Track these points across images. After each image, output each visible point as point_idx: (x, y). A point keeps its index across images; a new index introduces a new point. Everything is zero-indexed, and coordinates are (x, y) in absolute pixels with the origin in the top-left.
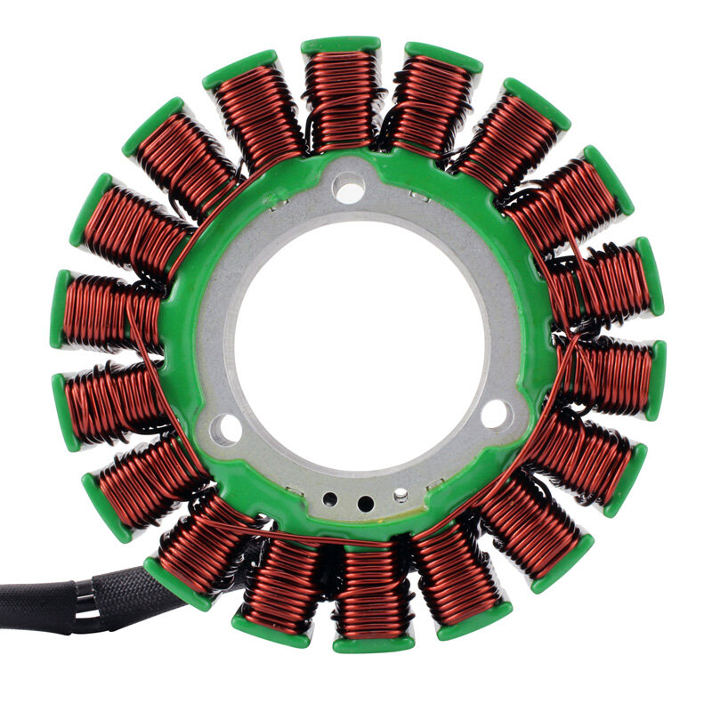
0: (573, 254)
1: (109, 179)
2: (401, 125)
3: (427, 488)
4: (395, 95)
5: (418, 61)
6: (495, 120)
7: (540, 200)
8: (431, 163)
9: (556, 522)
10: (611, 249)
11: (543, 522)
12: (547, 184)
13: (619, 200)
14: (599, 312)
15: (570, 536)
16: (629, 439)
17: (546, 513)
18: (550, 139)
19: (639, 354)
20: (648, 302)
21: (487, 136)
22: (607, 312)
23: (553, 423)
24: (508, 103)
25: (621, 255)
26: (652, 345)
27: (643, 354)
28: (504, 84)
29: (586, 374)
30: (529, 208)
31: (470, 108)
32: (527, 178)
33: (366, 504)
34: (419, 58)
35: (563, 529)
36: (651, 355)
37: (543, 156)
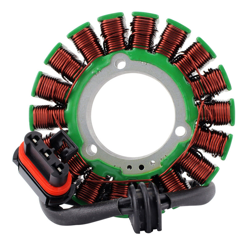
0: (197, 74)
1: (41, 73)
2: (134, 40)
3: (161, 159)
4: (131, 30)
5: (137, 18)
6: (165, 33)
7: (184, 58)
8: (146, 51)
9: (205, 164)
10: (211, 71)
11: (201, 165)
12: (186, 52)
13: (211, 54)
14: (209, 92)
15: (211, 168)
16: (226, 133)
17: (202, 162)
18: (185, 37)
20: (225, 86)
21: (163, 39)
22: (212, 92)
23: (200, 132)
24: (169, 27)
25: (214, 72)
26: (229, 100)
27: (226, 104)
28: (167, 21)
29: (208, 113)
30: (181, 61)
31: (157, 31)
32: (179, 51)
33: (141, 167)
34: (137, 17)
35: (208, 166)
36: (229, 104)
37: (183, 43)
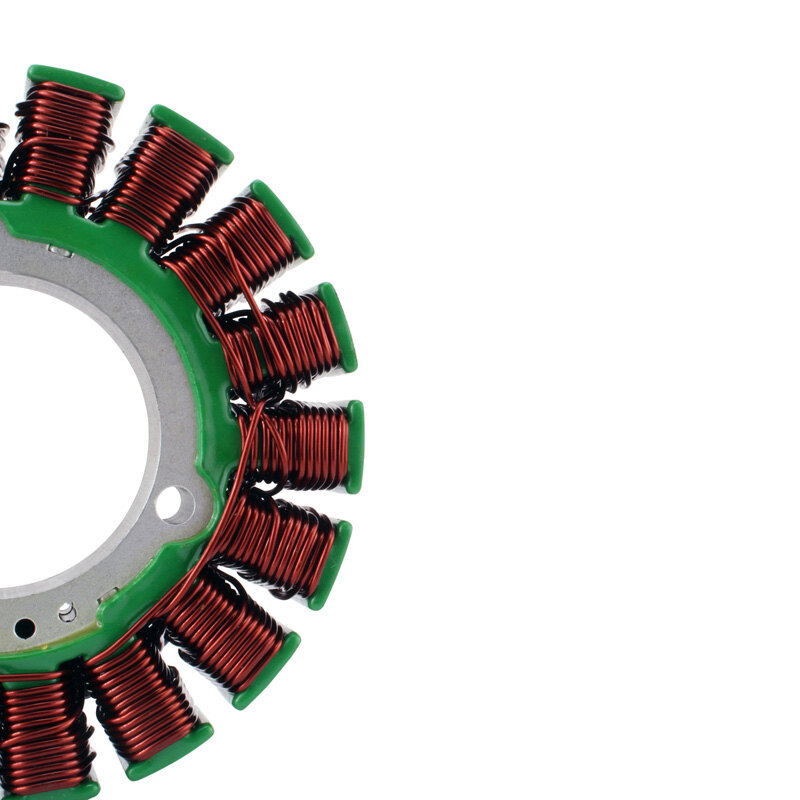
0: (248, 308)
2: (30, 166)
3: (99, 600)
4: (19, 131)
5: (45, 88)
6: (149, 148)
7: (204, 247)
8: (71, 209)
9: (255, 623)
10: (290, 299)
11: (241, 625)
12: (211, 227)
13: (296, 242)
14: (284, 373)
15: (273, 638)
16: (329, 516)
17: (243, 615)
18: (210, 176)
19: (334, 418)
20: (338, 358)
21: (135, 174)
22: (293, 371)
23: (242, 509)
24: (158, 134)
25: (304, 305)
26: (346, 406)
27: (338, 418)
28: (151, 112)
29: (276, 444)
30: (193, 257)
31: (111, 142)
32: (186, 222)
33: (25, 629)
34: (46, 84)
35: (264, 630)
36: (348, 417)
37: (203, 196)
